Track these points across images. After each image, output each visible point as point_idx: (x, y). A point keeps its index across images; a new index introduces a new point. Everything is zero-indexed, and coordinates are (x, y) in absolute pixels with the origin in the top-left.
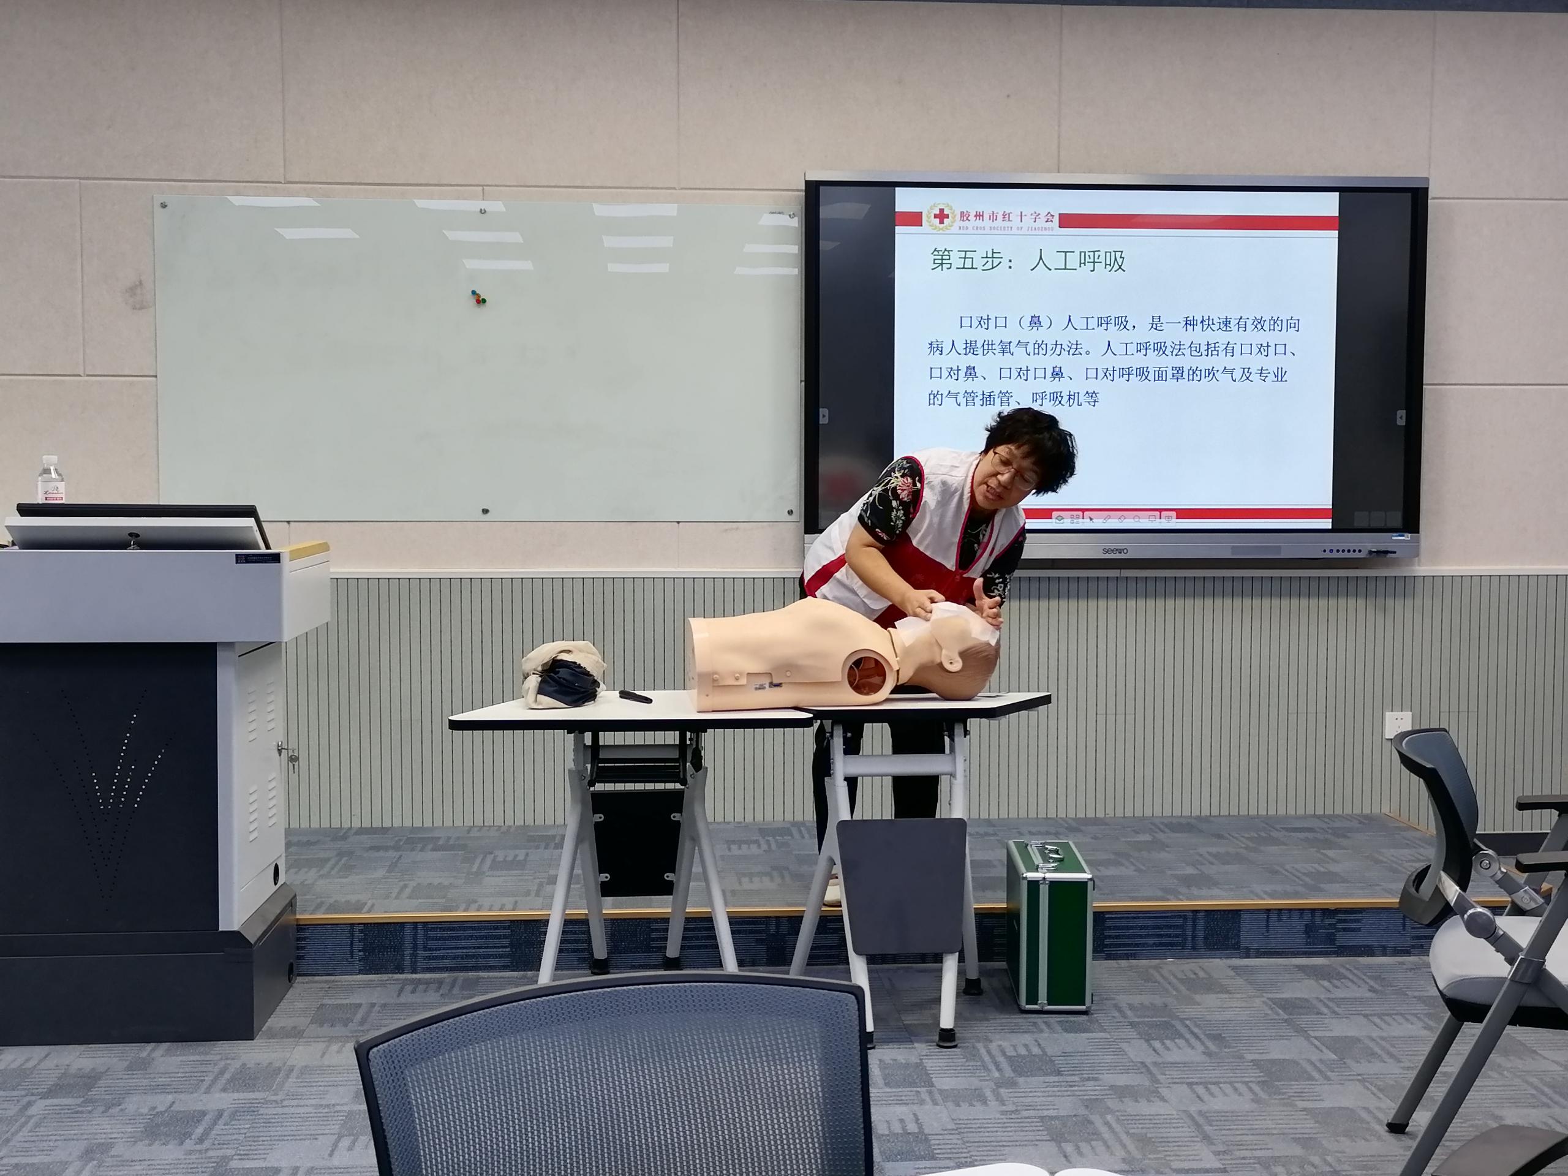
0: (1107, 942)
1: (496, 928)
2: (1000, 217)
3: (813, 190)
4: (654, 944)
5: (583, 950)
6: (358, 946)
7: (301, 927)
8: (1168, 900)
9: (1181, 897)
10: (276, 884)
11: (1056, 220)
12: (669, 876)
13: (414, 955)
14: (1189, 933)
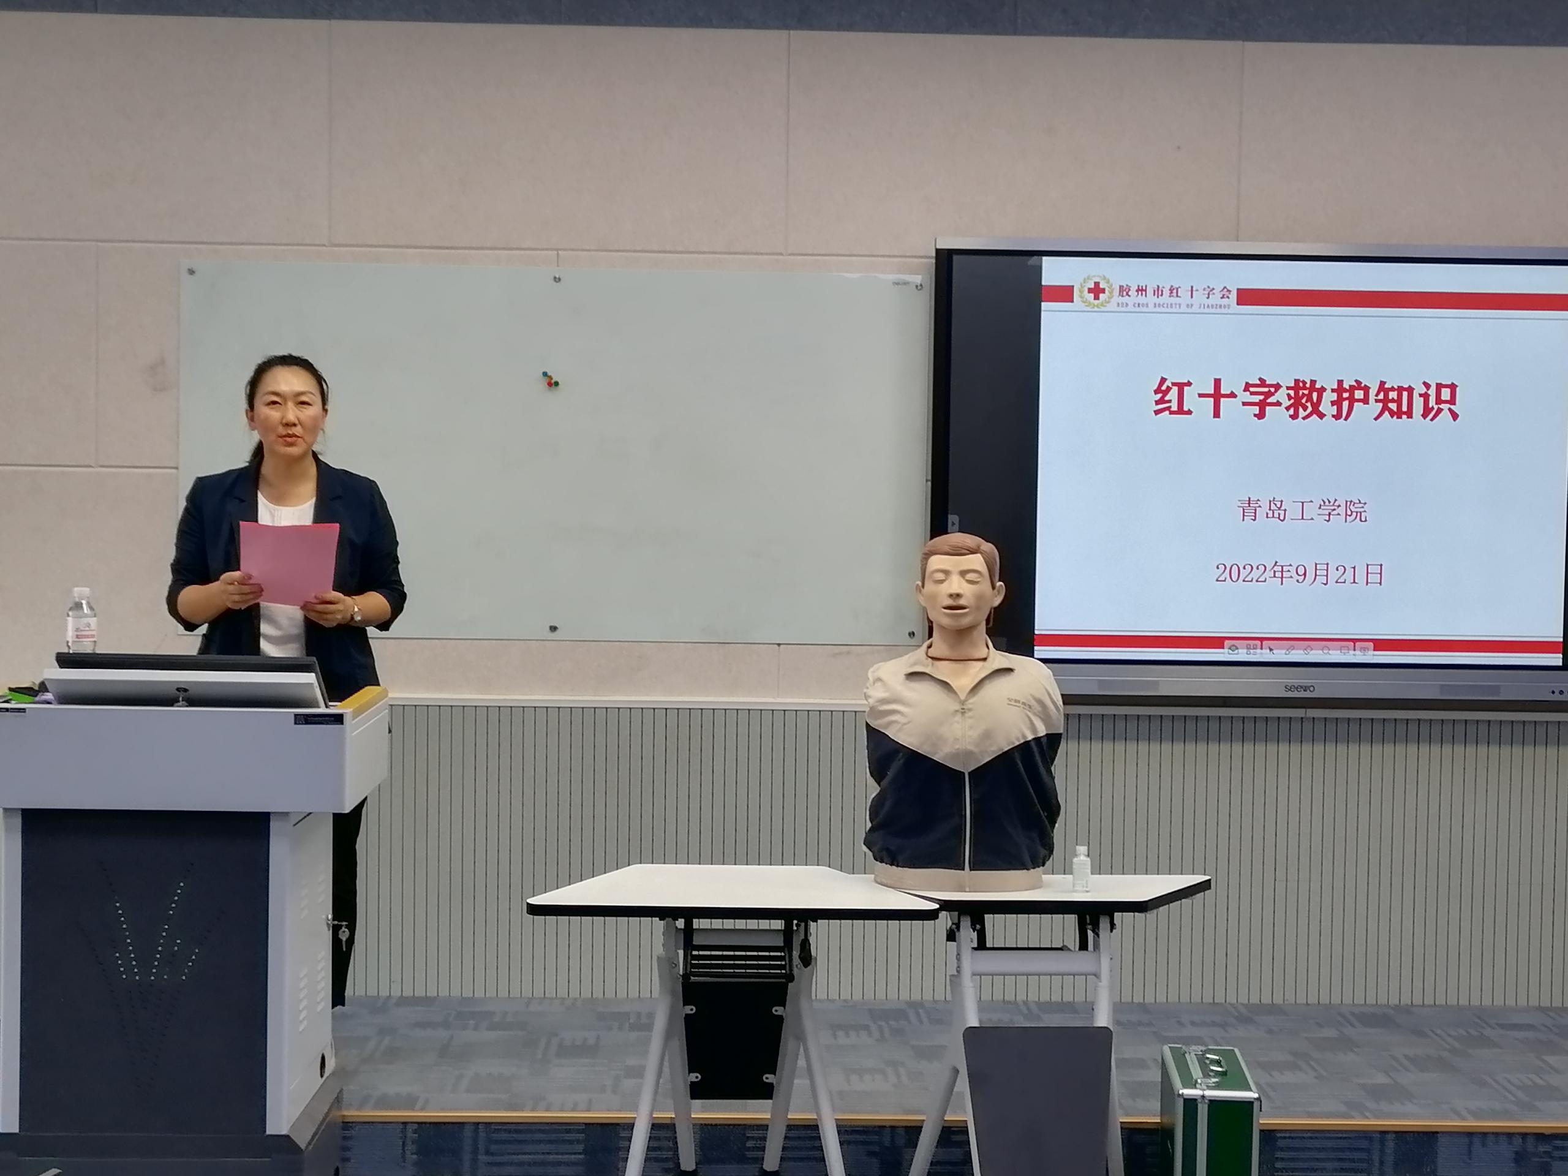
0: (1278, 1165)
1: (568, 1131)
2: (1166, 292)
3: (945, 259)
4: (749, 1154)
5: (666, 1160)
6: (410, 1147)
7: (347, 1125)
8: (1353, 1117)
9: (1367, 1114)
10: (322, 1076)
11: (1234, 296)
12: (769, 1078)
13: (475, 1160)
14: (1376, 1157)
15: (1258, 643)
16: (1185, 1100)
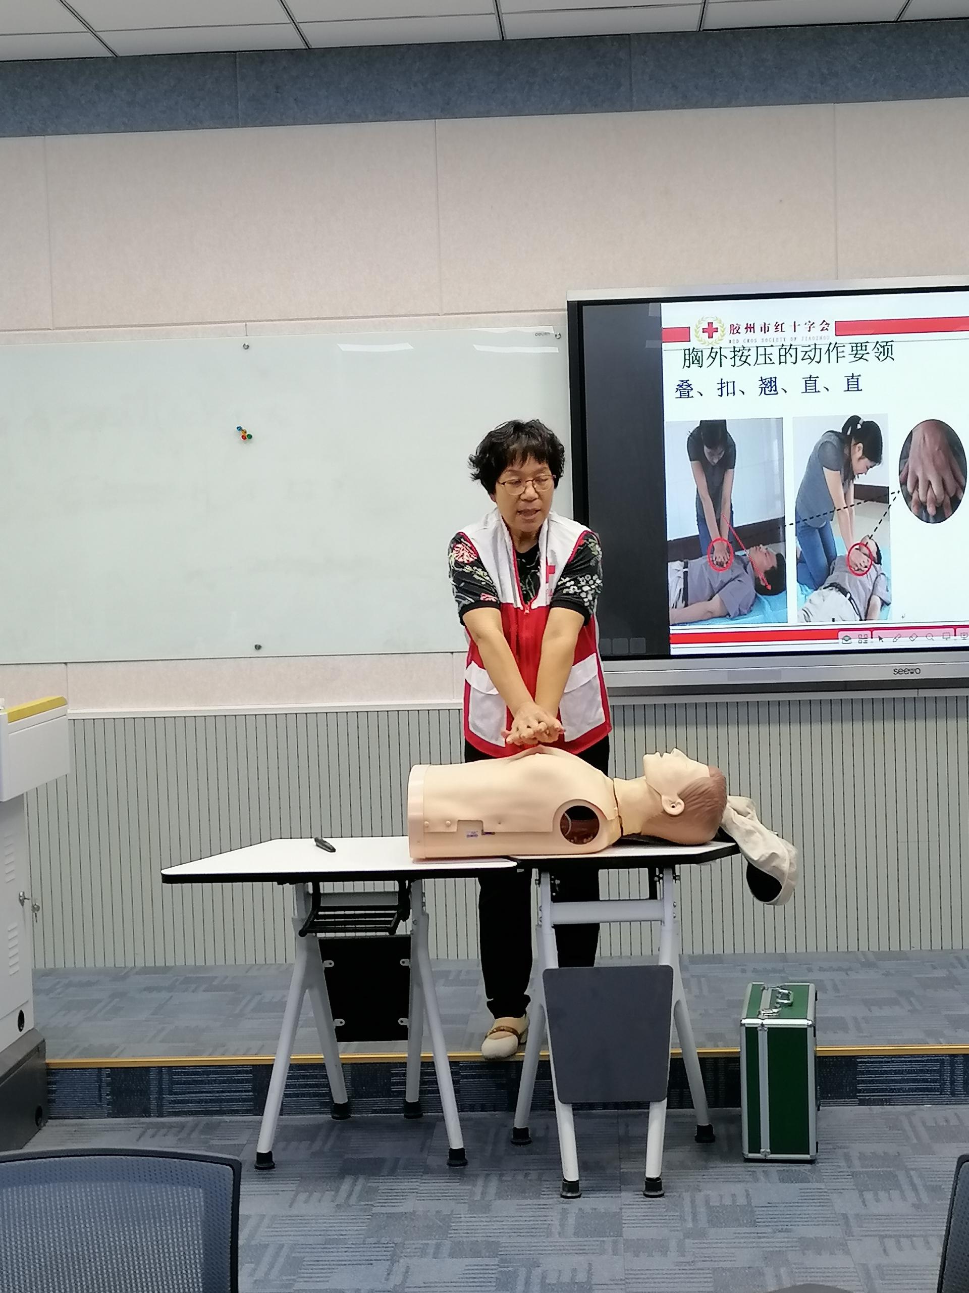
0: (860, 1087)
1: (239, 1072)
2: (772, 328)
3: (576, 310)
4: (394, 1089)
5: (324, 1095)
6: (106, 1090)
7: (50, 1071)
8: (926, 1043)
9: (941, 1040)
10: (21, 1030)
11: (832, 328)
12: (403, 1021)
13: (160, 1099)
14: (947, 1077)
15: (869, 633)
16: (747, 1028)
